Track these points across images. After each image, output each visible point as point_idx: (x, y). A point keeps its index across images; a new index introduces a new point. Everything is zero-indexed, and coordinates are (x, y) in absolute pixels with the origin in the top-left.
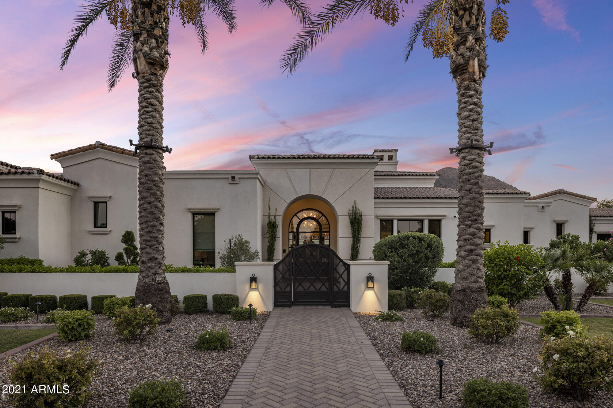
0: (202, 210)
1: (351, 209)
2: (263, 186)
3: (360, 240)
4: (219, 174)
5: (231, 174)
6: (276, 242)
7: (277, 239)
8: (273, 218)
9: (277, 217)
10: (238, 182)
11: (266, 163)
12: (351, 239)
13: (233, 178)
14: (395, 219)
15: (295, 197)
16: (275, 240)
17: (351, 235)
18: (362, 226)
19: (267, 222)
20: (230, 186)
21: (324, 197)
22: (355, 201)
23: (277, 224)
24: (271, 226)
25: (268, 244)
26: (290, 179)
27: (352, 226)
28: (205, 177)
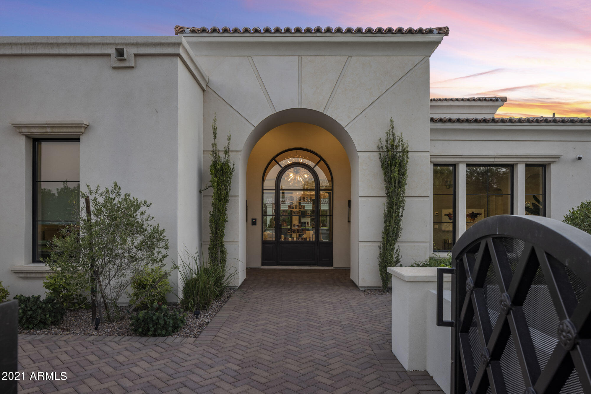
0: (49, 130)
1: (384, 139)
2: (204, 91)
3: (403, 202)
4: (88, 44)
5: (116, 44)
6: (230, 206)
7: (230, 198)
8: (222, 155)
9: (230, 153)
10: (132, 64)
11: (210, 44)
12: (385, 200)
13: (120, 53)
14: (462, 162)
15: (268, 113)
16: (226, 201)
17: (383, 193)
18: (407, 173)
19: (210, 163)
20: (115, 73)
21: (330, 113)
22: (392, 122)
23: (231, 167)
24: (216, 171)
25: (212, 209)
26: (259, 77)
27: (385, 174)
28: (55, 51)
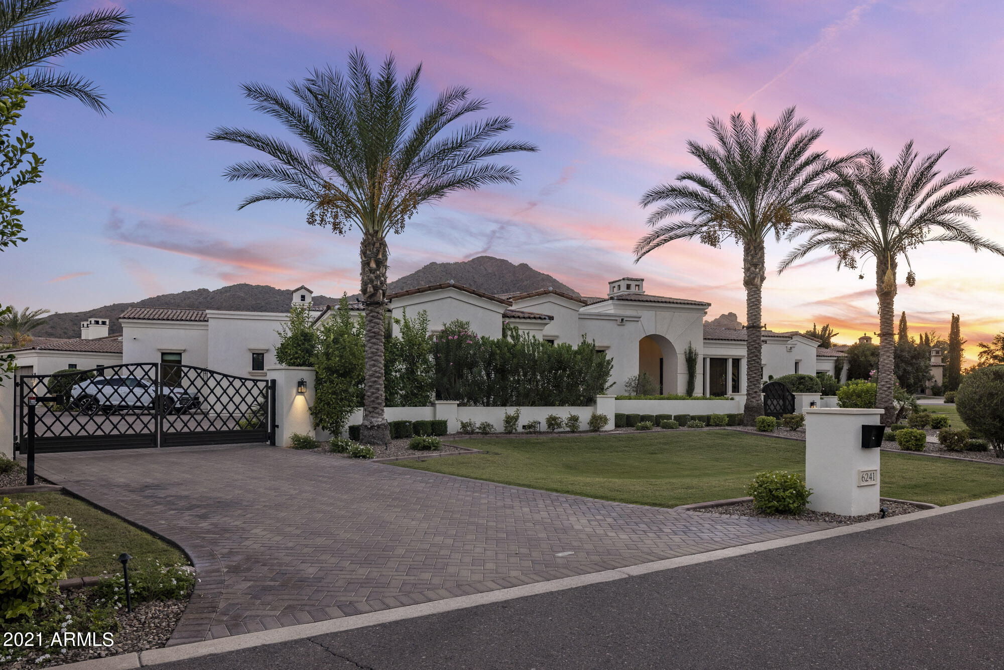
1: (687, 349)
10: (624, 324)
12: (687, 375)
13: (622, 320)
14: (708, 357)
17: (687, 372)
18: (697, 364)
20: (618, 327)
21: (667, 337)
22: (690, 342)
27: (688, 364)
28: (599, 318)
